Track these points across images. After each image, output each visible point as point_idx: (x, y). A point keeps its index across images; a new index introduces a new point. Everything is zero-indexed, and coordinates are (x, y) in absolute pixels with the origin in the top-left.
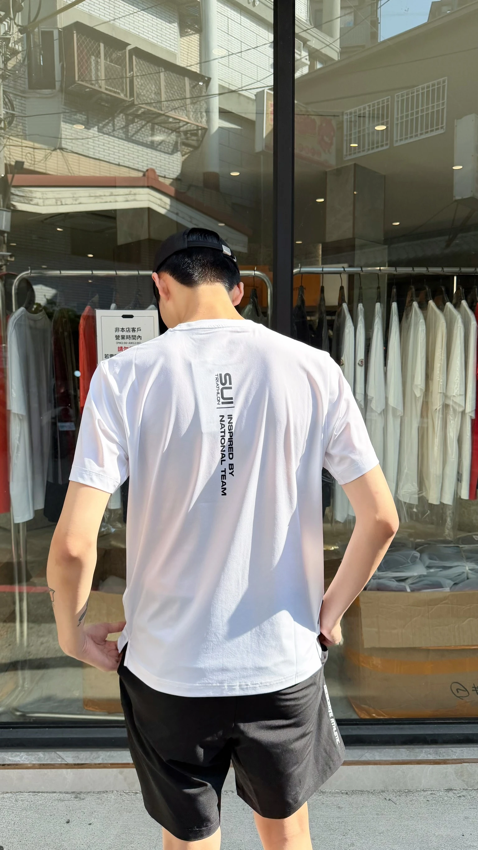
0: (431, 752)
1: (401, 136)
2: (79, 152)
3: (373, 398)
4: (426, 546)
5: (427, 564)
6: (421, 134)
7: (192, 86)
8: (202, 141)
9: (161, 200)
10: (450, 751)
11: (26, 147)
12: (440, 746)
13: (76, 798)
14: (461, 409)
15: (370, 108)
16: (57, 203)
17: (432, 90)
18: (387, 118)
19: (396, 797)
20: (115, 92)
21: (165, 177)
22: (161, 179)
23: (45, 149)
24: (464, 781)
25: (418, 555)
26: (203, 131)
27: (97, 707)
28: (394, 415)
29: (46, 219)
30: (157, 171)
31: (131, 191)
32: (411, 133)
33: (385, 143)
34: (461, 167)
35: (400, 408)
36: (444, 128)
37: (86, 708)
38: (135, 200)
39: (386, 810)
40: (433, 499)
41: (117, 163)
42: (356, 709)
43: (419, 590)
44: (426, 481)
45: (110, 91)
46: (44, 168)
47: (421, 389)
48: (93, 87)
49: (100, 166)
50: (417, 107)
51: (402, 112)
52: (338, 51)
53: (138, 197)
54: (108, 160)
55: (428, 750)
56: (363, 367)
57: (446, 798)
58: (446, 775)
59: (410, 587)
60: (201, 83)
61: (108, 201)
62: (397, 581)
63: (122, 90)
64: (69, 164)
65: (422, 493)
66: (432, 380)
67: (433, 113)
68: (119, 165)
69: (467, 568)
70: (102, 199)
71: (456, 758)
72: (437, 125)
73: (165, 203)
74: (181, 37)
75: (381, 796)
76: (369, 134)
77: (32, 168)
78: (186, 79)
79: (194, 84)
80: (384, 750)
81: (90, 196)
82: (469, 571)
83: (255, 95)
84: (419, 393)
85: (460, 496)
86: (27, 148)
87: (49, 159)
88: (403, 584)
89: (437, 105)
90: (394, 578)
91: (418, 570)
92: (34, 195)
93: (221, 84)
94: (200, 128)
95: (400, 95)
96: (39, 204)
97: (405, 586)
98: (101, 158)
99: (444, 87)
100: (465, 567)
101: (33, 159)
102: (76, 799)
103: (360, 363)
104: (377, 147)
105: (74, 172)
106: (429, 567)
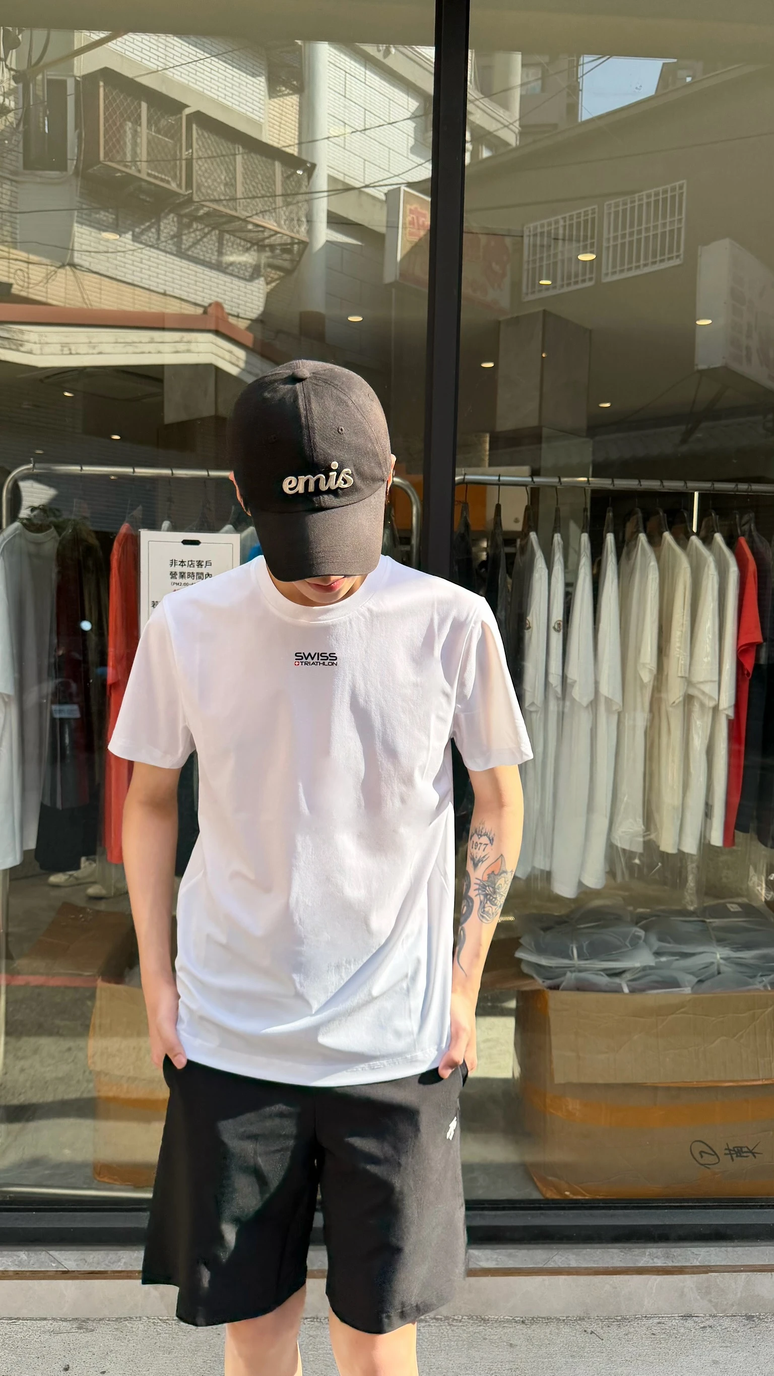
0: (659, 1253)
1: (614, 266)
2: (101, 272)
3: (575, 682)
4: (654, 918)
5: (655, 948)
6: (645, 265)
7: (285, 175)
8: (299, 262)
9: (231, 352)
10: (689, 1253)
11: (16, 260)
12: (673, 1245)
13: (79, 1328)
14: (712, 704)
15: (565, 221)
16: (62, 350)
17: (663, 199)
18: (592, 238)
19: (602, 1328)
20: (162, 180)
21: (238, 316)
22: (232, 320)
23: (47, 265)
24: (710, 1301)
25: (642, 933)
26: (301, 245)
27: (116, 1177)
28: (609, 710)
29: (48, 377)
30: (225, 306)
31: (183, 337)
32: (630, 262)
33: (588, 276)
34: (709, 322)
35: (618, 699)
36: (682, 257)
37: (98, 1178)
38: (189, 351)
39: (587, 1350)
40: (668, 845)
41: (162, 291)
42: (538, 1184)
43: (642, 990)
44: (656, 816)
45: (155, 177)
46: (44, 294)
47: (651, 670)
48: (127, 170)
49: (134, 294)
50: (640, 224)
51: (616, 230)
52: (517, 131)
53: (193, 347)
54: (147, 286)
55: (654, 1250)
56: (561, 633)
57: (682, 1330)
58: (683, 1292)
59: (628, 986)
60: (299, 172)
61: (147, 351)
62: (610, 975)
63: (174, 177)
64: (84, 289)
65: (649, 835)
66: (668, 656)
67: (664, 234)
68: (165, 294)
69: (718, 956)
70: (136, 347)
71: (698, 1264)
72: (670, 251)
73: (238, 358)
74: (270, 99)
75: (578, 1327)
76: (563, 261)
77: (23, 294)
78: (277, 164)
79: (289, 173)
80: (584, 1251)
81: (116, 343)
82: (722, 961)
83: (386, 194)
84: (647, 677)
85: (709, 842)
86: (18, 262)
87: (53, 280)
88: (617, 980)
89: (670, 222)
90: (604, 970)
91: (642, 959)
92: (25, 337)
93: (331, 174)
94: (296, 241)
95: (613, 205)
96: (34, 352)
97: (620, 984)
98: (136, 283)
99: (681, 194)
100: (714, 955)
101: (26, 280)
102: (80, 1331)
103: (556, 627)
104: (576, 283)
105: (93, 303)
106: (657, 954)
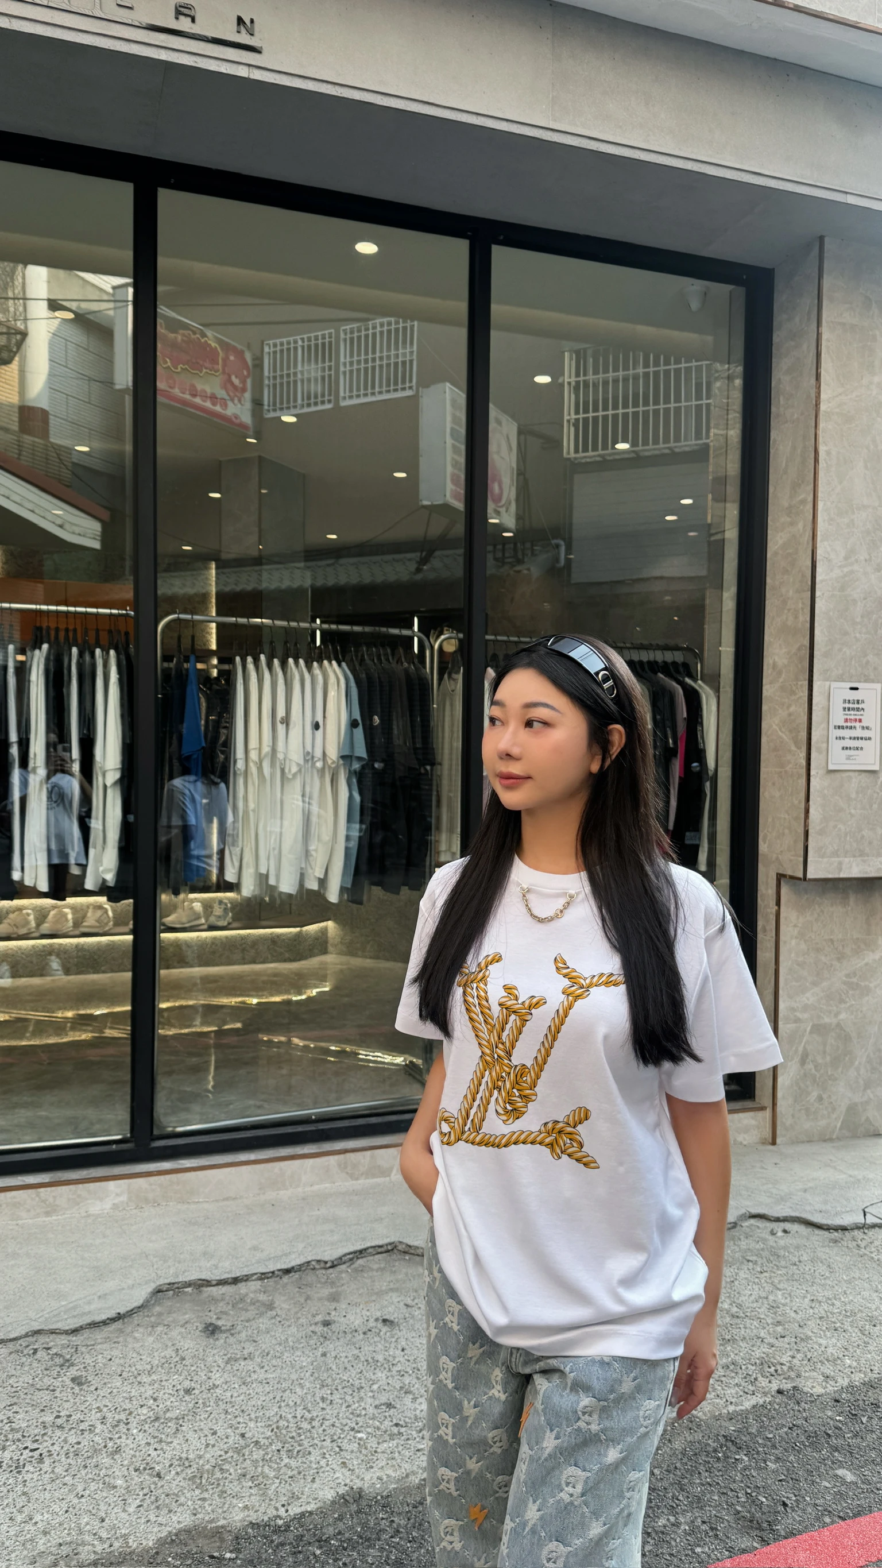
1: (351, 391)
6: (380, 392)
8: (16, 353)
15: (303, 342)
18: (330, 360)
26: (20, 338)
32: (366, 388)
33: (326, 398)
36: (414, 388)
50: (374, 352)
51: (352, 356)
67: (396, 364)
72: (404, 382)
76: (302, 380)
83: (113, 287)
89: (403, 353)
94: (13, 331)
95: (348, 331)
104: (316, 404)
